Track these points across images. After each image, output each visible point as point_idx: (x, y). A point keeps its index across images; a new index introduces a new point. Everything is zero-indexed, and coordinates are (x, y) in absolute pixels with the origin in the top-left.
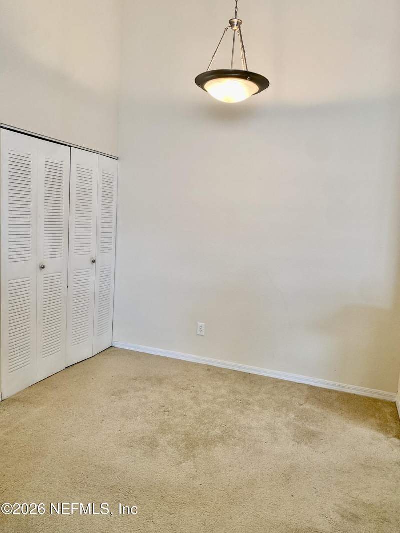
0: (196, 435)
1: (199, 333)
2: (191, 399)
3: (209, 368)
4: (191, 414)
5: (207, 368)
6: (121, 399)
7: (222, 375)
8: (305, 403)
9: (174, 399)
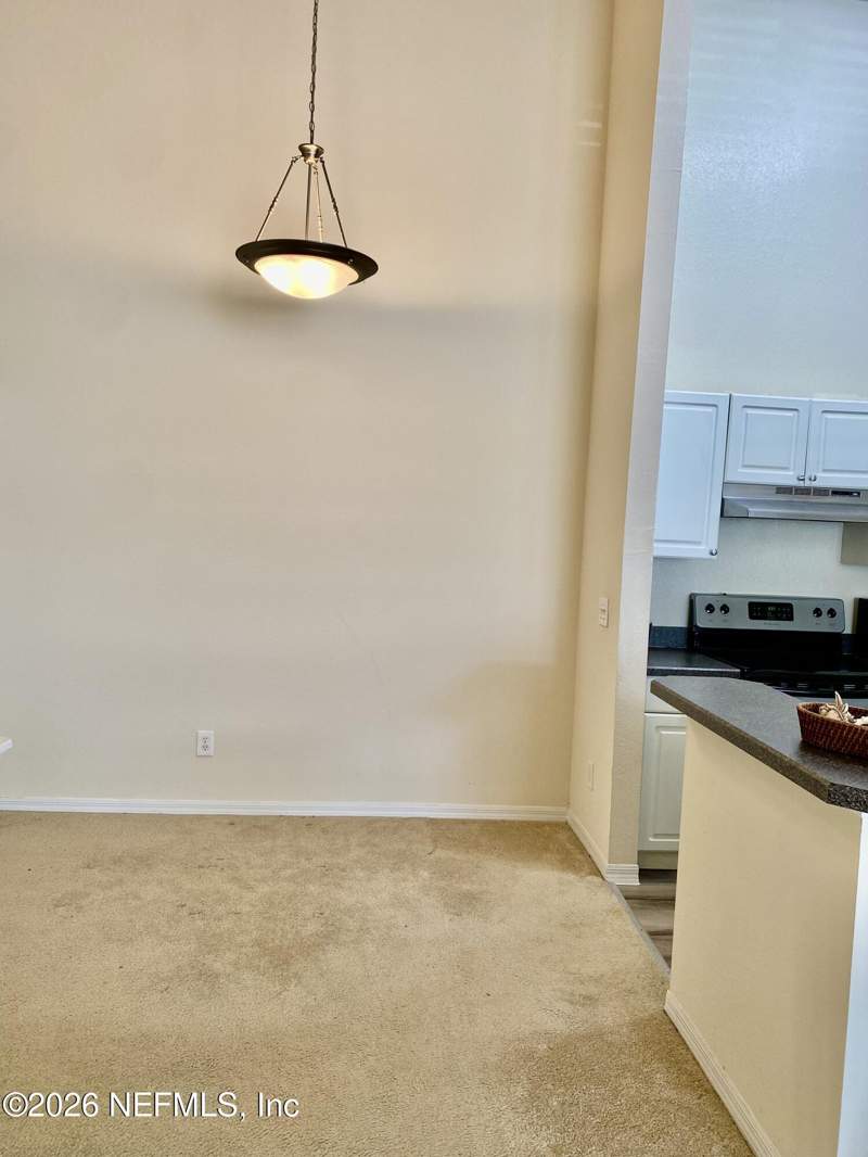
0: (277, 941)
1: (201, 752)
2: (229, 882)
3: (232, 821)
4: (248, 908)
5: (226, 821)
6: (79, 908)
7: (265, 828)
8: (434, 850)
9: (196, 888)
